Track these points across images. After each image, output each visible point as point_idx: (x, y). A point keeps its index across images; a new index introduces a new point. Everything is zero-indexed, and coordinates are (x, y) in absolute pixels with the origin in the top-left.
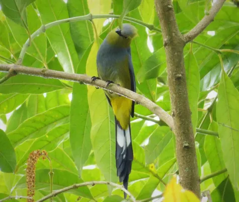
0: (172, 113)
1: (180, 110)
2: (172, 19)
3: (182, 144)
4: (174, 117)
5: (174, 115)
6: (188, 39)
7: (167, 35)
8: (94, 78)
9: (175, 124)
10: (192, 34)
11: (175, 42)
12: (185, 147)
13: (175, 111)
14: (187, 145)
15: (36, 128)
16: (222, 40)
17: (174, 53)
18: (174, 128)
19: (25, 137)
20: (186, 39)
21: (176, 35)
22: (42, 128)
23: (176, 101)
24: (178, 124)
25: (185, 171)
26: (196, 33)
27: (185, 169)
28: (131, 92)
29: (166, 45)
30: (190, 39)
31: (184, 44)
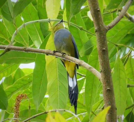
0: (100, 71)
1: (104, 68)
2: (99, 17)
3: (106, 88)
4: (101, 73)
5: (101, 72)
6: (109, 28)
7: (97, 26)
8: (55, 52)
9: (102, 77)
10: (111, 25)
11: (102, 30)
12: (108, 90)
13: (102, 69)
14: (109, 88)
15: (24, 84)
16: (126, 31)
17: (101, 36)
18: (101, 79)
19: (18, 89)
20: (108, 28)
21: (102, 25)
22: (27, 84)
23: (102, 64)
24: (104, 77)
25: (108, 103)
26: (113, 25)
27: (108, 102)
28: (76, 59)
29: (96, 31)
30: (110, 28)
31: (107, 31)
